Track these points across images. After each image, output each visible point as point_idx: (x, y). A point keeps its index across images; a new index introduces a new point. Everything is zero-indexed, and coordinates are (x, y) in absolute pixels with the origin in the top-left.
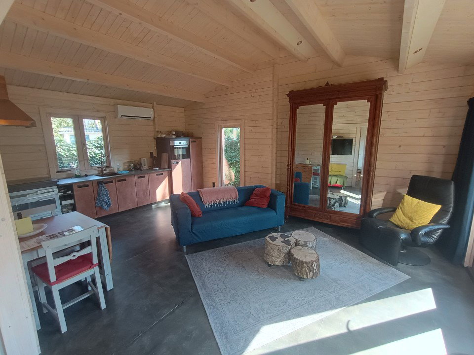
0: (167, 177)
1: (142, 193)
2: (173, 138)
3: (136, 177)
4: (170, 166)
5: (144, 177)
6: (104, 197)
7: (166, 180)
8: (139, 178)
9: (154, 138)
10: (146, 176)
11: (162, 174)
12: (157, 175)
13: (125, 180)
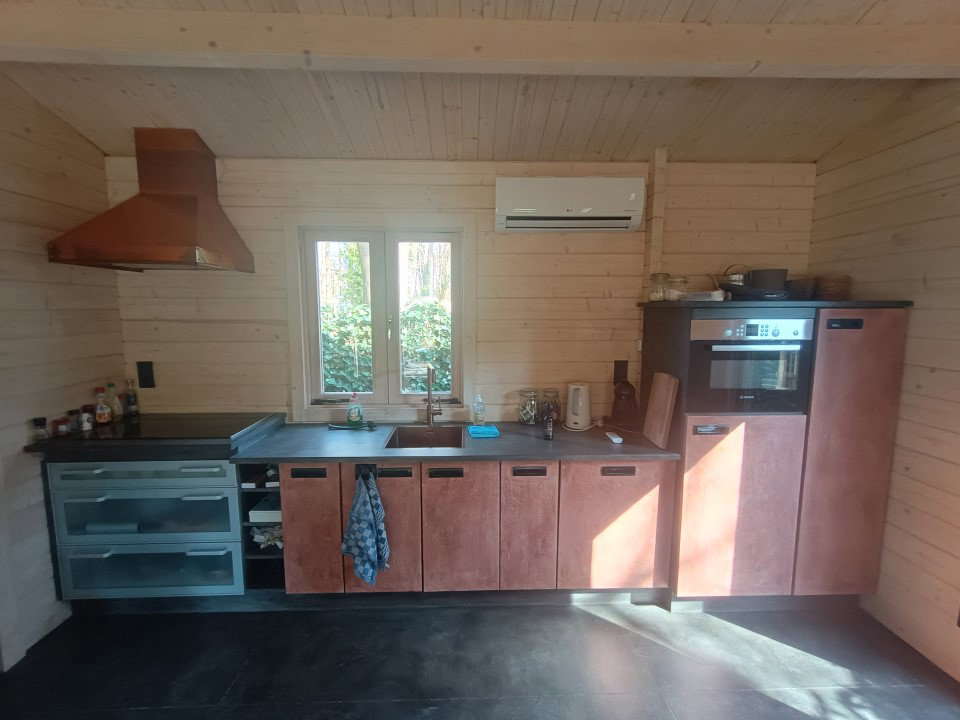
0: (656, 490)
1: (524, 537)
2: (713, 306)
3: (507, 469)
4: (675, 441)
5: (542, 472)
6: (361, 530)
7: (650, 500)
8: (517, 472)
9: (639, 305)
10: (552, 469)
11: (630, 471)
12: (605, 471)
13: (458, 473)
